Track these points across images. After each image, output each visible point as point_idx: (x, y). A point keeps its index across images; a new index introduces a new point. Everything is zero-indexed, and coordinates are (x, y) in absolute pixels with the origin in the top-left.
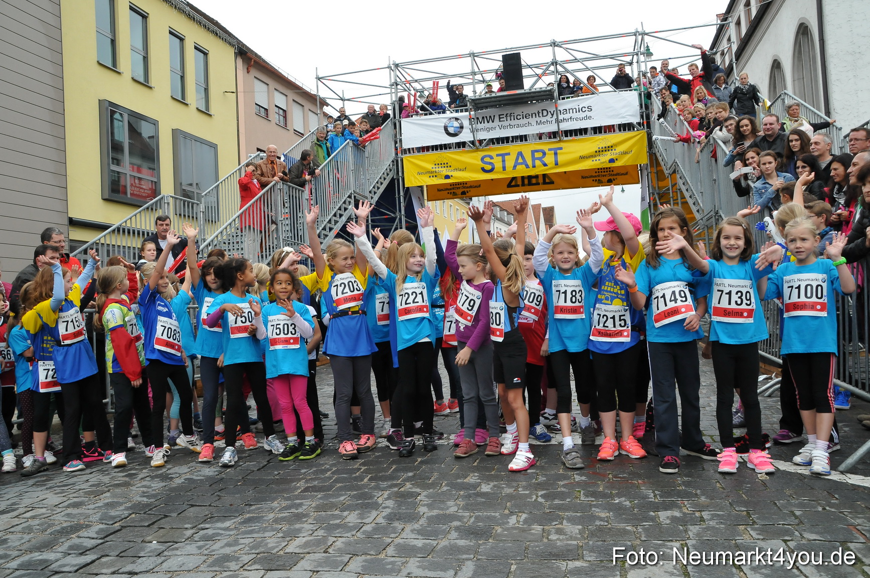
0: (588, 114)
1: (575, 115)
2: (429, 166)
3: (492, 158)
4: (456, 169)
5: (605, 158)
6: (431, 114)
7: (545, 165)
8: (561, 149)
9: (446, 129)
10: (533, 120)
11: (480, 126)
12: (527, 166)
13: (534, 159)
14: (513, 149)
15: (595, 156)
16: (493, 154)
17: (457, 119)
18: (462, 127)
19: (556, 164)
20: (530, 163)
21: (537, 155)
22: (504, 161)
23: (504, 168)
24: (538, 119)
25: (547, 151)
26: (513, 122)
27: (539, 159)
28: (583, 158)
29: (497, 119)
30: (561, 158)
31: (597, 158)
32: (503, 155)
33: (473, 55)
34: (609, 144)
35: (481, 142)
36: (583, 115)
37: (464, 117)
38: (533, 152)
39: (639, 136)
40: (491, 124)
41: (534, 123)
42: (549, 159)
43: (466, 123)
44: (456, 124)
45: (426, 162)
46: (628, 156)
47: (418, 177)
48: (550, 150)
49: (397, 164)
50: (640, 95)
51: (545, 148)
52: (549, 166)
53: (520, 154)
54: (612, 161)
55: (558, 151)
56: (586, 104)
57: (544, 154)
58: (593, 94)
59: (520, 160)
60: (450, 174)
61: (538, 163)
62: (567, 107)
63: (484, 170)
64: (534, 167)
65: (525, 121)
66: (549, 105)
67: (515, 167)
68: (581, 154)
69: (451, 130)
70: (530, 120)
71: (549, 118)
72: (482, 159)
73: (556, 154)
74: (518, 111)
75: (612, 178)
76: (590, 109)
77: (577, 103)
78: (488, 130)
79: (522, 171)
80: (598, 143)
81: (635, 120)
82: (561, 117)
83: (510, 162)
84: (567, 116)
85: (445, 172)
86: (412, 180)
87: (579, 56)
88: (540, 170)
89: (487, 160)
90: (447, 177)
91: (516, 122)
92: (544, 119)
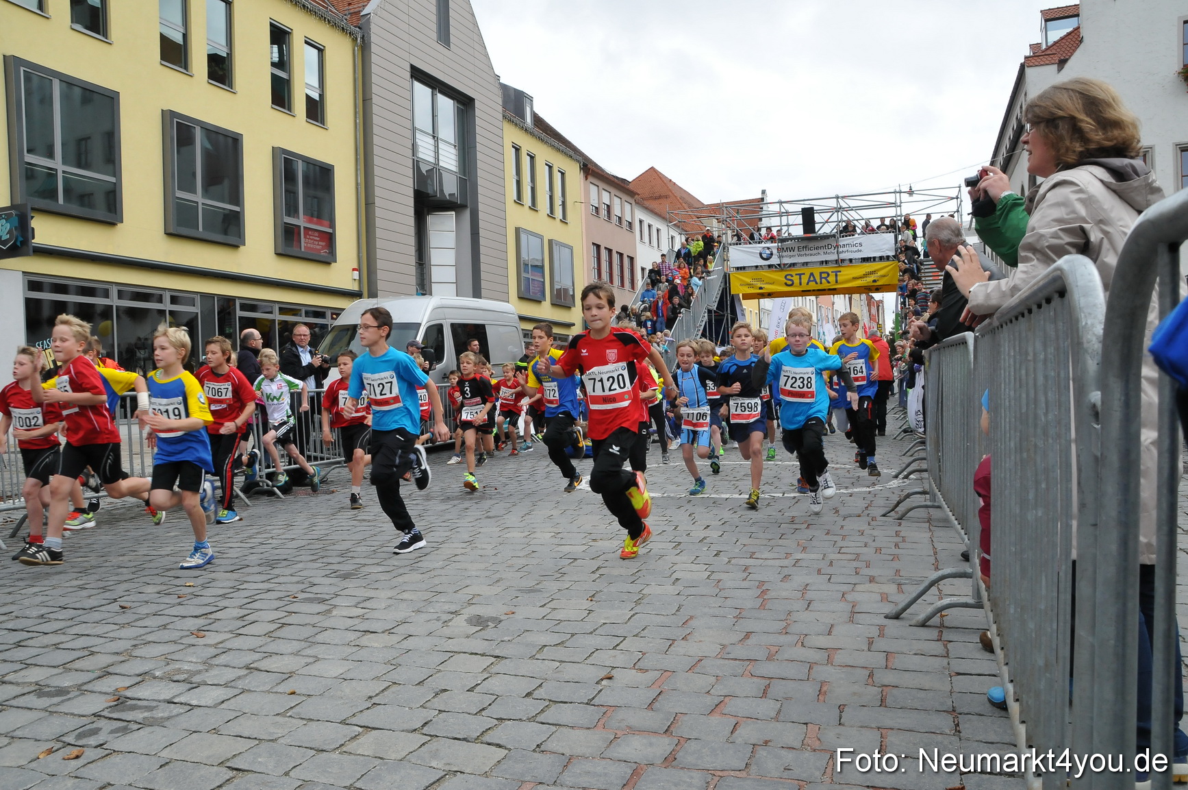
0: (858, 247)
1: (850, 249)
2: (749, 280)
3: (792, 276)
4: (767, 283)
5: (870, 279)
6: (750, 243)
7: (829, 282)
8: (840, 272)
9: (761, 254)
10: (821, 251)
11: (784, 254)
12: (817, 283)
13: (821, 278)
14: (807, 271)
15: (864, 278)
16: (793, 273)
17: (768, 248)
18: (772, 254)
19: (837, 282)
20: (818, 281)
21: (823, 275)
22: (800, 279)
23: (800, 284)
24: (825, 251)
25: (830, 273)
26: (807, 252)
27: (825, 278)
28: (855, 279)
29: (796, 249)
30: (838, 278)
32: (800, 275)
33: (781, 203)
34: (873, 270)
35: (784, 265)
36: (856, 249)
37: (773, 247)
38: (821, 273)
40: (792, 253)
41: (823, 254)
42: (832, 279)
43: (775, 251)
44: (768, 252)
45: (745, 277)
46: (886, 278)
47: (740, 287)
48: (832, 272)
49: (726, 279)
51: (829, 271)
52: (832, 282)
53: (812, 274)
54: (874, 281)
55: (838, 273)
56: (858, 242)
59: (812, 279)
60: (762, 286)
61: (824, 280)
62: (845, 243)
63: (786, 284)
64: (821, 283)
65: (816, 251)
66: (832, 241)
67: (808, 284)
68: (854, 276)
69: (765, 256)
70: (819, 251)
71: (832, 250)
72: (786, 277)
73: (836, 275)
74: (811, 244)
76: (861, 245)
78: (791, 257)
79: (812, 286)
80: (866, 268)
82: (840, 250)
83: (805, 279)
84: (845, 249)
85: (759, 285)
86: (737, 289)
88: (825, 285)
89: (789, 277)
90: (761, 288)
91: (810, 252)
92: (829, 251)
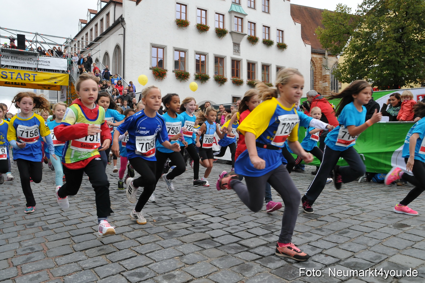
0: (48, 63)
1: (43, 63)
3: (6, 73)
5: (53, 81)
7: (29, 80)
8: (36, 75)
10: (26, 62)
11: (2, 59)
12: (22, 79)
14: (17, 71)
15: (49, 80)
16: (8, 72)
19: (34, 80)
21: (26, 75)
22: (12, 75)
23: (12, 78)
24: (28, 62)
25: (31, 75)
26: (17, 61)
27: (27, 77)
28: (45, 80)
29: (10, 57)
31: (50, 81)
32: (12, 73)
34: (55, 76)
36: (47, 64)
39: (66, 76)
40: (7, 59)
41: (27, 63)
42: (31, 78)
46: (61, 82)
48: (32, 74)
50: (68, 61)
51: (30, 73)
52: (31, 81)
53: (19, 74)
54: (55, 83)
55: (35, 76)
56: (48, 60)
57: (29, 76)
58: (50, 57)
59: (19, 76)
61: (26, 78)
63: (2, 77)
64: (25, 80)
65: (23, 61)
66: (33, 57)
67: (16, 78)
68: (44, 78)
71: (33, 62)
72: (2, 73)
73: (34, 77)
74: (21, 57)
75: (50, 87)
76: (49, 62)
77: (45, 59)
80: (51, 75)
81: (66, 70)
82: (38, 63)
83: (15, 76)
84: (40, 63)
87: (47, 41)
88: (27, 81)
89: (4, 73)
91: (19, 61)
92: (30, 62)
